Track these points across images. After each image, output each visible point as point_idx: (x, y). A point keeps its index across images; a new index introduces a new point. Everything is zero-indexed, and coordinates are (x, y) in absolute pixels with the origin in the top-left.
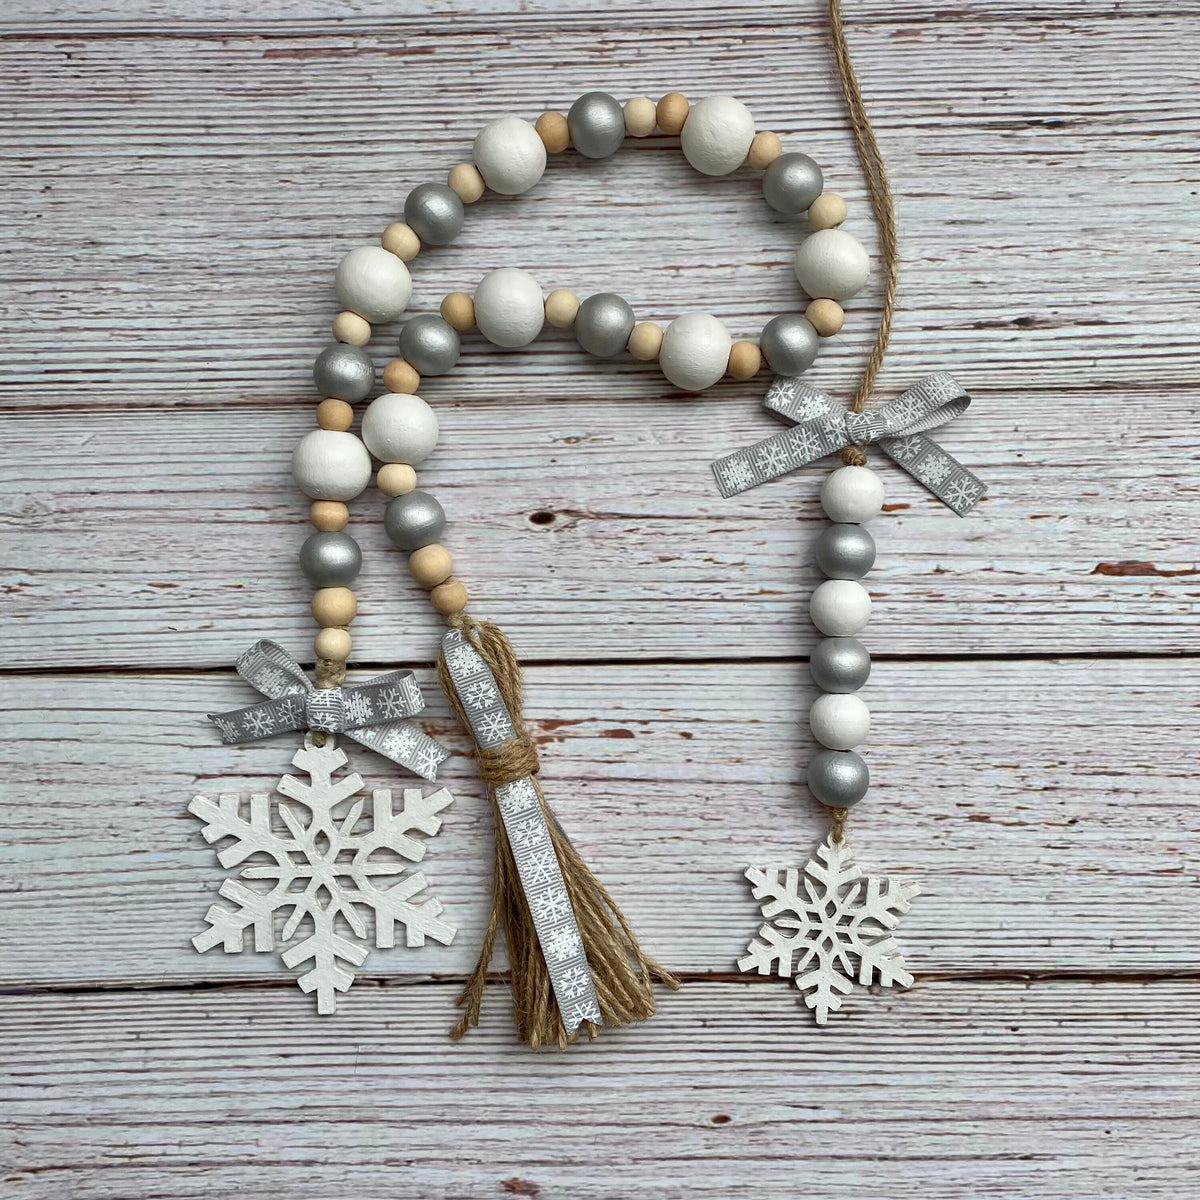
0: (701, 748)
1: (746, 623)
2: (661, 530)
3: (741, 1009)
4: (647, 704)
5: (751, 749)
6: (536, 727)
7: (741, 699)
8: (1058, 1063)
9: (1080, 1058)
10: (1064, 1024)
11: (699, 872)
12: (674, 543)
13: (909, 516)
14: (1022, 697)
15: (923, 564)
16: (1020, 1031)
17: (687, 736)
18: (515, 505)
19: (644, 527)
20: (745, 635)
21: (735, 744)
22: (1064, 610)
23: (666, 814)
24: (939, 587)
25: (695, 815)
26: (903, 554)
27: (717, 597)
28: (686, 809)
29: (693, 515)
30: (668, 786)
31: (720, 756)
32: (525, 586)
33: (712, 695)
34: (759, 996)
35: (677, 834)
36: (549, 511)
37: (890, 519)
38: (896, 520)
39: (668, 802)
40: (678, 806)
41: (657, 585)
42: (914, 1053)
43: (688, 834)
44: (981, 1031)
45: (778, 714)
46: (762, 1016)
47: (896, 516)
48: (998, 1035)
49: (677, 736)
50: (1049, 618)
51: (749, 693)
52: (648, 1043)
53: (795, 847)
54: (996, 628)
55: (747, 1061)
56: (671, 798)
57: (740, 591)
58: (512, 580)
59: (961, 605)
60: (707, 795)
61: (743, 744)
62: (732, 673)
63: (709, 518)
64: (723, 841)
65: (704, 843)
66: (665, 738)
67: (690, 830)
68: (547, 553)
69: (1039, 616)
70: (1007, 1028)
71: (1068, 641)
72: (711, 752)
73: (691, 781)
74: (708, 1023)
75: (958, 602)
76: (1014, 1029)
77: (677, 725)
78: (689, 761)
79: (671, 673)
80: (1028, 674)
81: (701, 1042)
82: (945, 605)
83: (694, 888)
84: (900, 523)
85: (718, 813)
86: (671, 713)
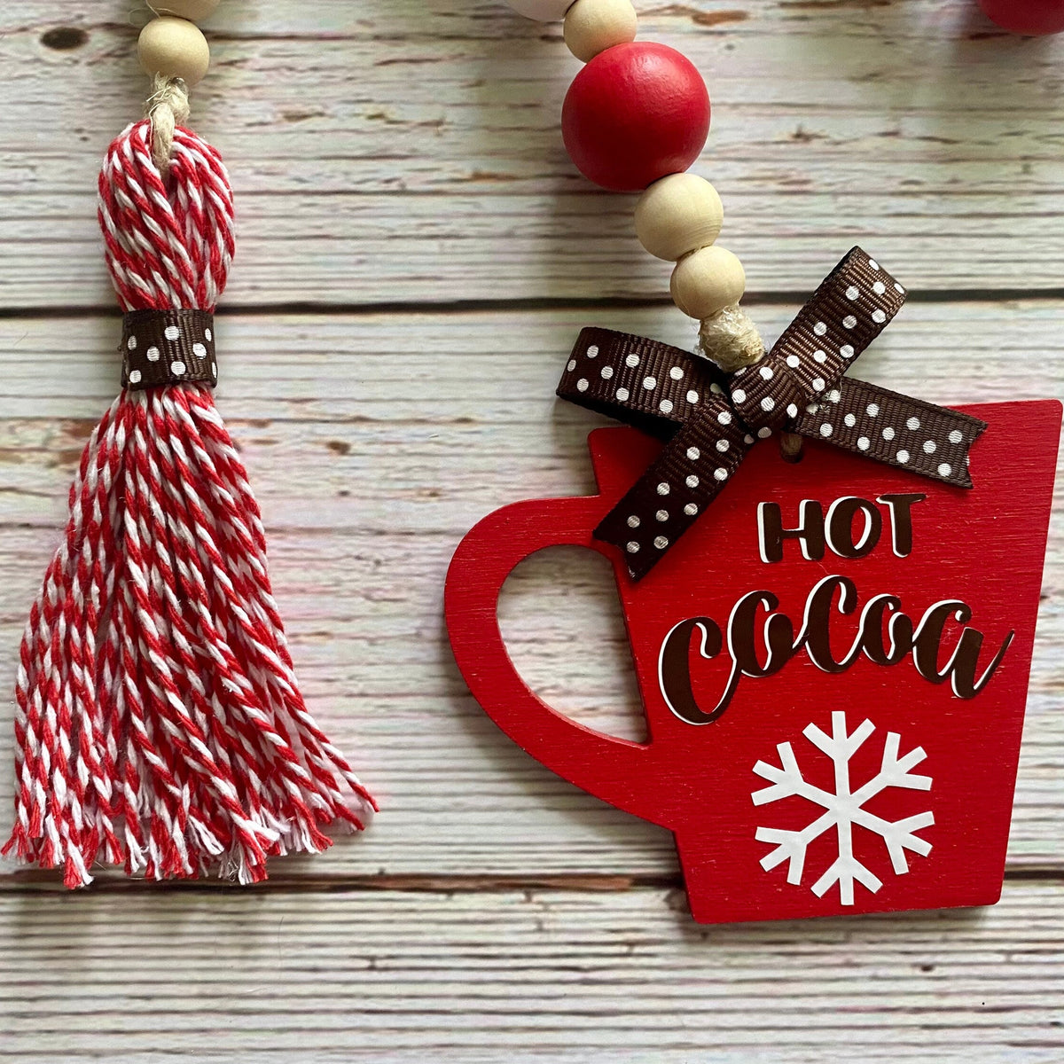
0: (364, 470)
1: (448, 237)
2: (288, 61)
3: (439, 938)
4: (266, 391)
5: (458, 472)
6: (57, 432)
7: (438, 380)
8: (1003, 1027)
9: (1044, 1017)
10: (1015, 958)
11: (363, 695)
12: (312, 86)
13: (746, 34)
14: (952, 371)
15: (771, 124)
16: (936, 972)
17: (340, 448)
18: (12, 15)
19: (256, 56)
20: (448, 259)
21: (430, 462)
22: (1030, 209)
23: (303, 591)
24: (801, 166)
25: (355, 593)
26: (735, 106)
27: (394, 186)
28: (338, 583)
29: (349, 32)
30: (305, 541)
31: (401, 485)
32: (33, 168)
33: (385, 370)
34: (470, 916)
35: (324, 627)
36: (77, 25)
37: (711, 39)
38: (723, 42)
39: (306, 569)
40: (324, 577)
41: (282, 164)
42: (747, 1011)
43: (343, 628)
44: (868, 972)
45: (508, 406)
46: (478, 953)
47: (721, 33)
48: (897, 979)
49: (321, 449)
50: (1002, 225)
51: (453, 369)
52: (272, 997)
53: (536, 648)
54: (905, 243)
55: (448, 1030)
56: (311, 563)
57: (435, 176)
58: (8, 155)
59: (842, 199)
60: (378, 556)
61: (441, 463)
62: (420, 332)
63: (377, 38)
64: (405, 638)
65: (372, 642)
66: (300, 453)
67: (347, 619)
68: (71, 105)
69: (984, 221)
70: (914, 965)
71: (1037, 267)
72: (385, 479)
73: (348, 532)
74: (379, 964)
75: (835, 194)
76: (927, 968)
77: (321, 429)
78: (344, 494)
79: (309, 332)
80: (964, 328)
81: (367, 997)
82: (816, 199)
83: (352, 724)
84: (730, 47)
85: (398, 588)
86: (309, 407)
